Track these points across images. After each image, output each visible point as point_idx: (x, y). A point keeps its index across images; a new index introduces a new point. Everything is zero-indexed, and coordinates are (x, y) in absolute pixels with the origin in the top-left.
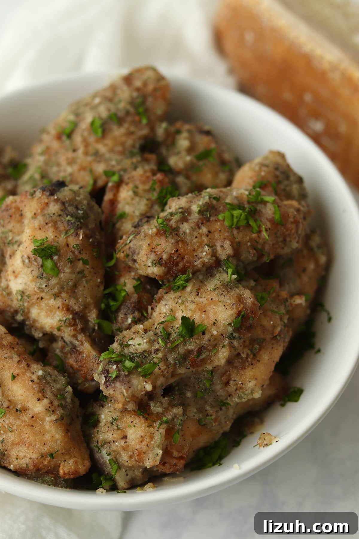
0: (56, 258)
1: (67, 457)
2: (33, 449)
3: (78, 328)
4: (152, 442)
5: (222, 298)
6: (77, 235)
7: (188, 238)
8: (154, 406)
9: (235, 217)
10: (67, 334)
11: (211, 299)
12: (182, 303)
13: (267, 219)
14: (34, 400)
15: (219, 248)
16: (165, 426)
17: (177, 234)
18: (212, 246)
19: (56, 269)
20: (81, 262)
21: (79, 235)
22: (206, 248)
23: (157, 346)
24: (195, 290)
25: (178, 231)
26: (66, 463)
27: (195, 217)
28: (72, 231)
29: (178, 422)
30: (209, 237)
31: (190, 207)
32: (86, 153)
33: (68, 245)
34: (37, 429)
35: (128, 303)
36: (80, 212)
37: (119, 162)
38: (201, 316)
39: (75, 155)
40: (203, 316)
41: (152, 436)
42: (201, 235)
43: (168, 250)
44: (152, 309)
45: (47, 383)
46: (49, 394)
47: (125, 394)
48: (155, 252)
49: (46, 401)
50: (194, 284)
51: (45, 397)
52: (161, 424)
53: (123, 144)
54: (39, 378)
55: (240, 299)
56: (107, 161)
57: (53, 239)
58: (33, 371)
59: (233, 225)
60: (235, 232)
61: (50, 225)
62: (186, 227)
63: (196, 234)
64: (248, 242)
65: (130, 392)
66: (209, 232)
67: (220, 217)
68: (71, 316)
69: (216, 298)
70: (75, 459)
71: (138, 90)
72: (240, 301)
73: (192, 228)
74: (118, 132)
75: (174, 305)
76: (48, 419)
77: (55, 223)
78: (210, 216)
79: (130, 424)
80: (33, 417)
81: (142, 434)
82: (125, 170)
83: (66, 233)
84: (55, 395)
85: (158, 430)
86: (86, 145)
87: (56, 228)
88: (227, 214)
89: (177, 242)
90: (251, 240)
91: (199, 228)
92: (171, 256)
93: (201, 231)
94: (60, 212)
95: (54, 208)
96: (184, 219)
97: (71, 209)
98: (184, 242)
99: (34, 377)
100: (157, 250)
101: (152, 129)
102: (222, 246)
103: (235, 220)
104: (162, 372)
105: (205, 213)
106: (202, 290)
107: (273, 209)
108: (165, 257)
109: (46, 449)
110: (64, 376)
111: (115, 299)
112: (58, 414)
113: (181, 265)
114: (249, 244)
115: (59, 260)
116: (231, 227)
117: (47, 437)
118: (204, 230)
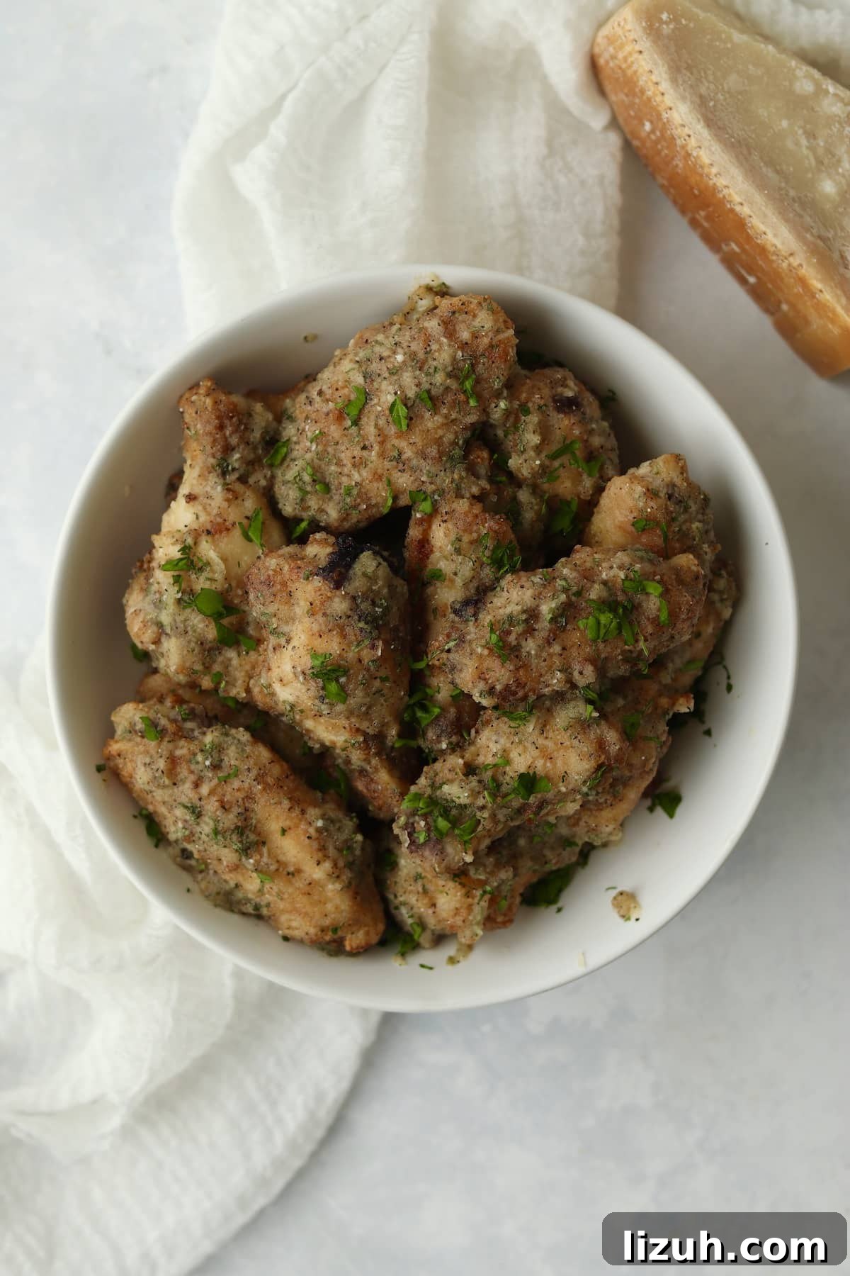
0: (343, 680)
1: (354, 929)
2: (310, 921)
3: (371, 753)
4: (471, 918)
5: (576, 742)
6: (373, 647)
7: (534, 661)
8: (475, 874)
9: (602, 626)
10: (356, 757)
11: (561, 743)
12: (520, 742)
13: (649, 619)
14: (312, 863)
15: (576, 674)
16: (487, 897)
17: (517, 657)
18: (566, 670)
19: (343, 694)
20: (378, 680)
21: (377, 649)
22: (559, 675)
23: (480, 802)
24: (539, 727)
25: (519, 651)
26: (354, 935)
27: (544, 625)
28: (367, 642)
29: (505, 888)
30: (563, 657)
31: (538, 606)
32: (382, 455)
33: (360, 661)
34: (316, 898)
35: (442, 722)
36: (379, 610)
37: (433, 477)
38: (545, 764)
39: (365, 453)
40: (548, 764)
41: (470, 908)
42: (551, 655)
43: (504, 680)
44: (477, 732)
45: (330, 835)
46: (332, 851)
47: (437, 869)
48: (485, 679)
49: (327, 865)
50: (539, 718)
51: (326, 857)
52: (482, 896)
53: (439, 441)
54: (319, 830)
55: (601, 745)
56: (413, 470)
57: (340, 655)
58: (309, 820)
59: (598, 638)
60: (601, 646)
61: (335, 633)
62: (530, 646)
63: (544, 655)
64: (619, 654)
65: (443, 865)
66: (564, 649)
67: (581, 624)
68: (361, 739)
69: (567, 743)
70: (366, 929)
71: (464, 346)
72: (600, 747)
73: (539, 646)
74: (431, 422)
75: (508, 745)
76: (330, 887)
77: (342, 628)
78: (566, 624)
79: (441, 888)
80: (310, 884)
81: (457, 906)
82: (442, 493)
83: (358, 645)
84: (340, 850)
85: (478, 904)
86: (383, 438)
87: (344, 636)
88: (591, 620)
89: (518, 669)
90: (623, 652)
91: (549, 644)
92: (507, 687)
93: (551, 650)
94: (349, 613)
95: (339, 605)
96: (530, 631)
97: (365, 606)
98: (526, 666)
99: (312, 831)
100: (487, 677)
101: (485, 411)
102: (581, 673)
103: (602, 631)
104: (489, 830)
105: (559, 619)
106: (548, 727)
107: (658, 603)
108: (498, 687)
109: (327, 922)
110: (351, 819)
111: (425, 709)
112: (343, 881)
113: (521, 694)
114: (620, 657)
115: (349, 681)
116: (595, 641)
117: (329, 907)
118: (556, 648)
